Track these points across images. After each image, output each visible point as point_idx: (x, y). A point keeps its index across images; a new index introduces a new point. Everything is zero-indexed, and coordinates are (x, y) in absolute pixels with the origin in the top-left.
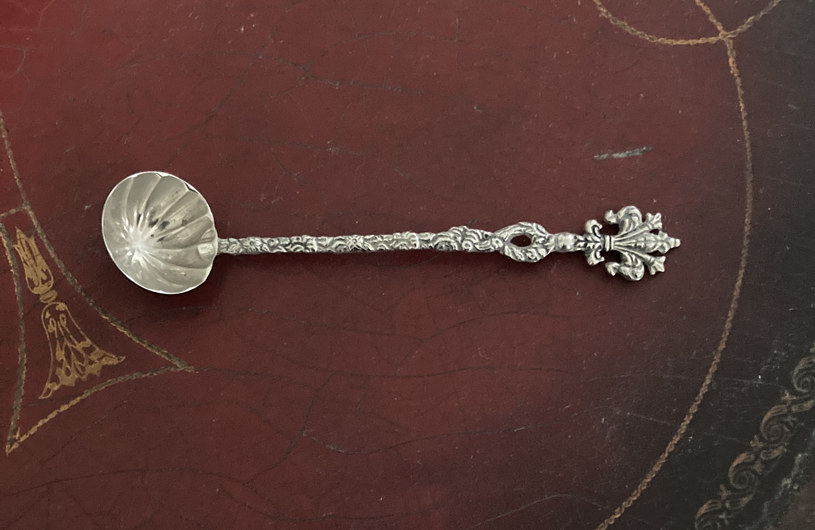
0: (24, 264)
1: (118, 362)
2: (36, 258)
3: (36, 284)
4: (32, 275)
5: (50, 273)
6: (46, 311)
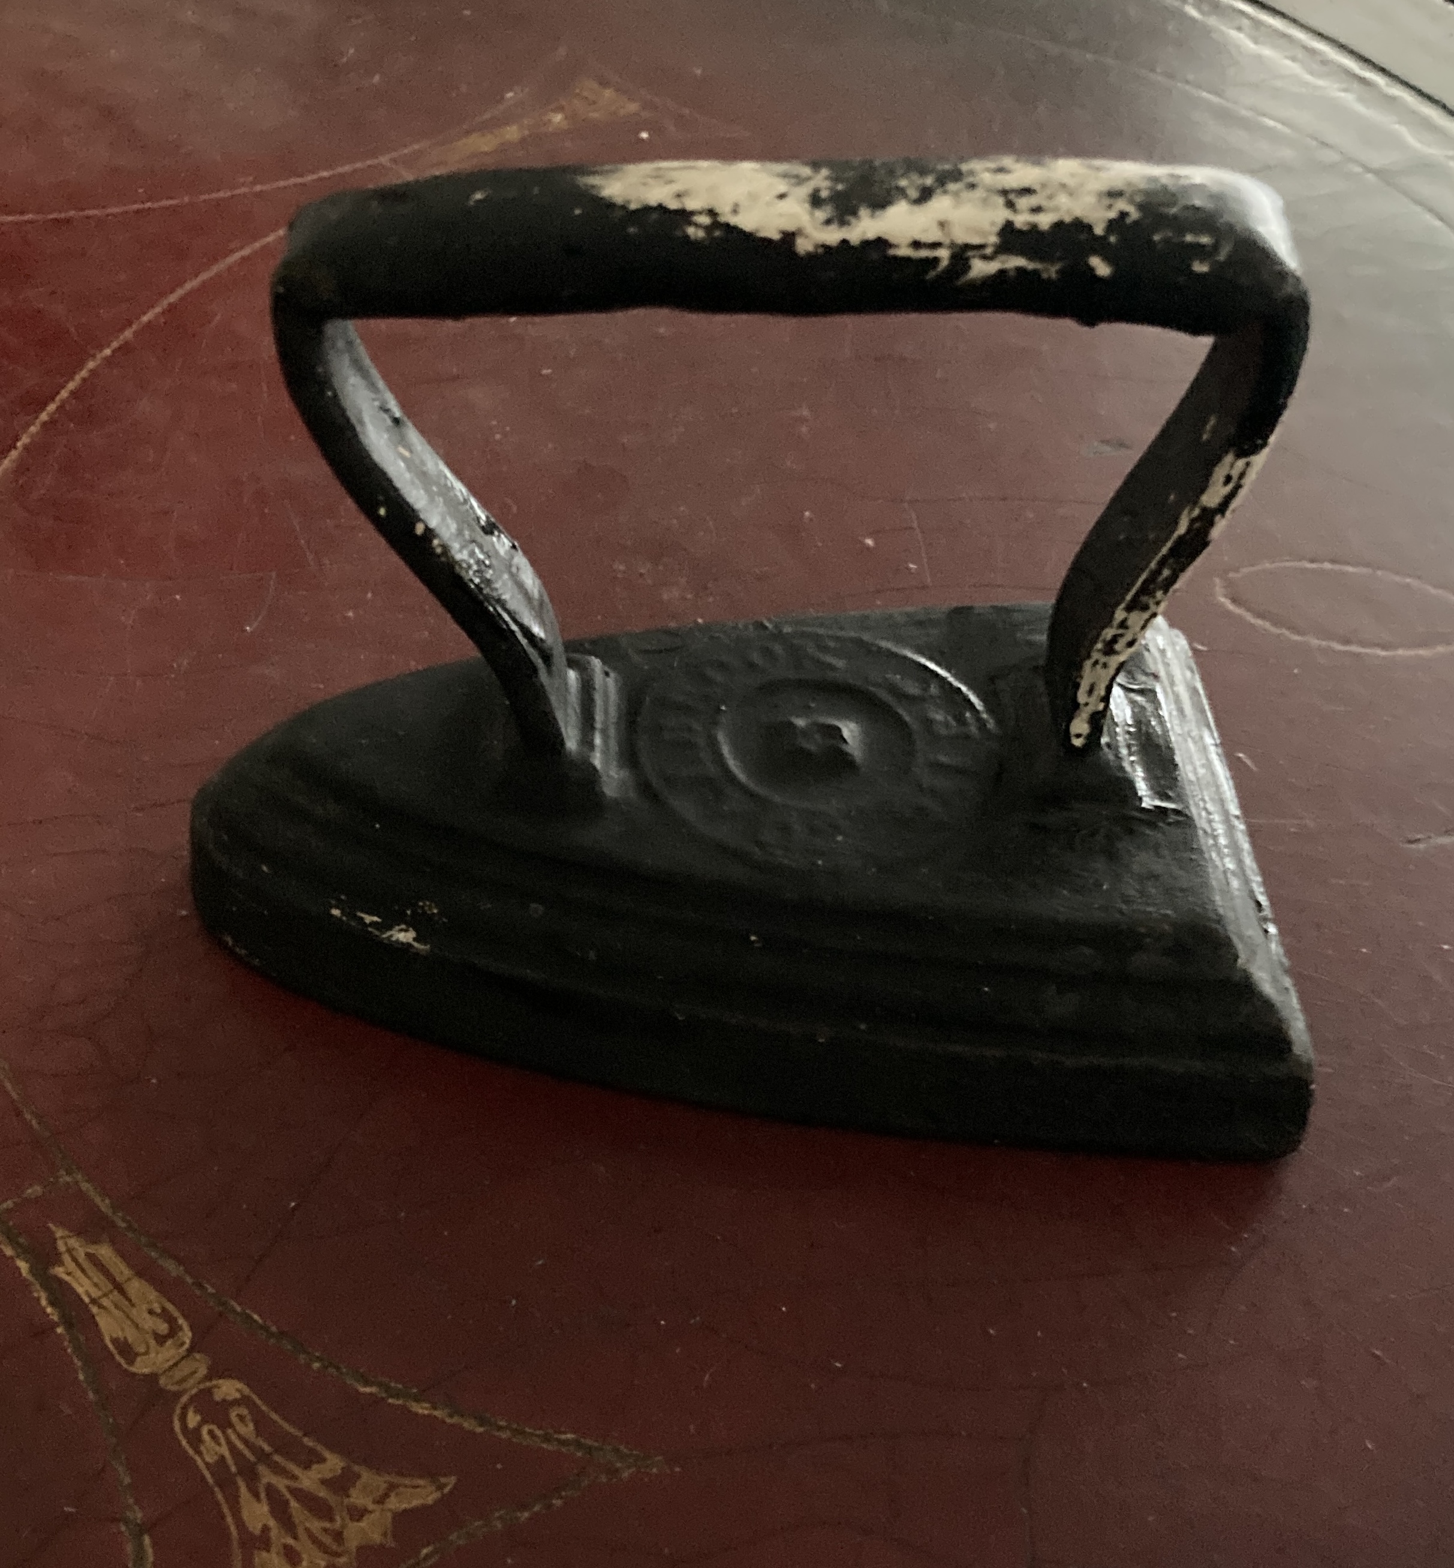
0: (94, 1310)
1: (437, 1495)
2: (125, 1286)
3: (142, 1350)
4: (123, 1330)
5: (176, 1313)
6: (185, 1409)
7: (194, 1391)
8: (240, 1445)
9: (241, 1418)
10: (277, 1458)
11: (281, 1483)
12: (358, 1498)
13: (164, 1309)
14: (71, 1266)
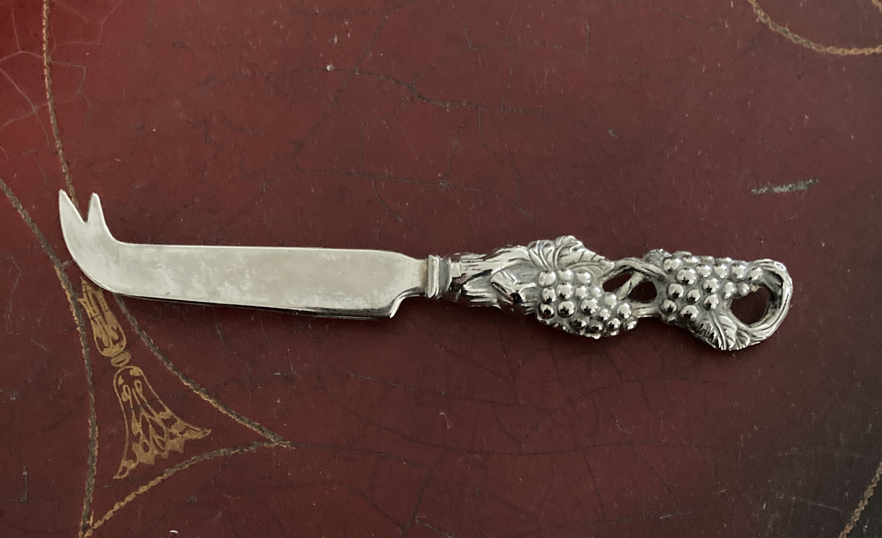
0: (92, 322)
1: (203, 436)
2: (105, 313)
3: (106, 345)
4: (101, 334)
5: (122, 331)
6: (118, 376)
7: (122, 369)
8: (136, 397)
9: (138, 384)
10: (149, 406)
11: (147, 416)
12: (174, 430)
13: (118, 328)
14: (85, 299)
